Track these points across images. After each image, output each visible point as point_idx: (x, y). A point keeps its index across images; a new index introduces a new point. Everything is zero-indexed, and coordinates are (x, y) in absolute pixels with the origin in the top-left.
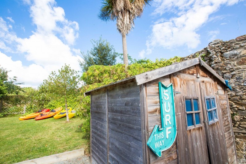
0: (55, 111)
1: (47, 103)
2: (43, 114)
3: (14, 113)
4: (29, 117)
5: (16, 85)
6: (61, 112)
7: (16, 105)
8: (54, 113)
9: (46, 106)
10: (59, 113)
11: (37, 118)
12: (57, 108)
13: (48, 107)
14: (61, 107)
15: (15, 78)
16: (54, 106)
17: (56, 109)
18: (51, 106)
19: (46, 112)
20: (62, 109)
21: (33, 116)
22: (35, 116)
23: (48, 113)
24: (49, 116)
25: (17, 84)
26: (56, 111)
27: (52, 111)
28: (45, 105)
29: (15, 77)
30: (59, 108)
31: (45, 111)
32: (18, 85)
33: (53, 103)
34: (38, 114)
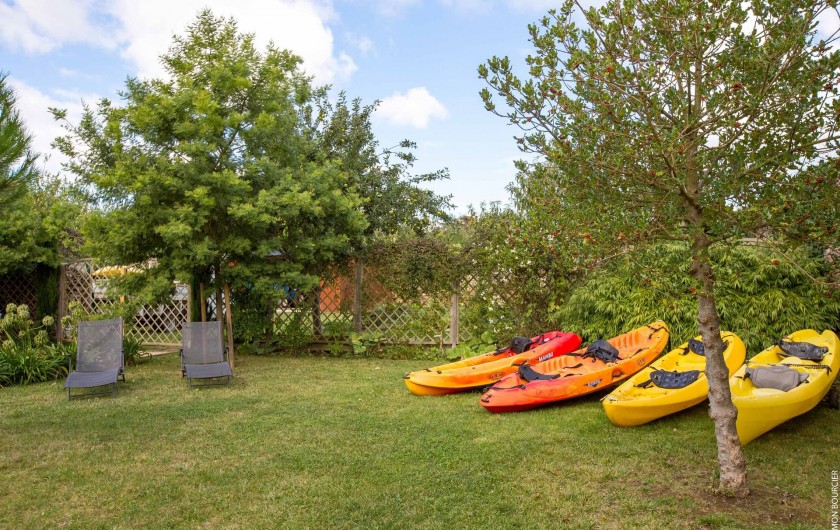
0: (616, 356)
1: (566, 290)
2: (538, 368)
3: (412, 341)
4: (454, 379)
5: (413, 184)
6: (658, 365)
7: (414, 294)
8: (611, 366)
9: (561, 311)
10: (645, 375)
11: (496, 398)
12: (625, 328)
13: (574, 316)
14: (659, 323)
15: (406, 151)
16: (609, 316)
17: (621, 337)
18: (592, 311)
19: (558, 352)
20: (662, 337)
21: (480, 377)
22: (490, 376)
23: (572, 360)
24: (572, 389)
25: (417, 180)
26: (622, 352)
27: (597, 354)
28: (558, 303)
29: (406, 144)
30: (644, 331)
31: (549, 344)
32: (423, 186)
33: (602, 290)
34: (508, 361)
